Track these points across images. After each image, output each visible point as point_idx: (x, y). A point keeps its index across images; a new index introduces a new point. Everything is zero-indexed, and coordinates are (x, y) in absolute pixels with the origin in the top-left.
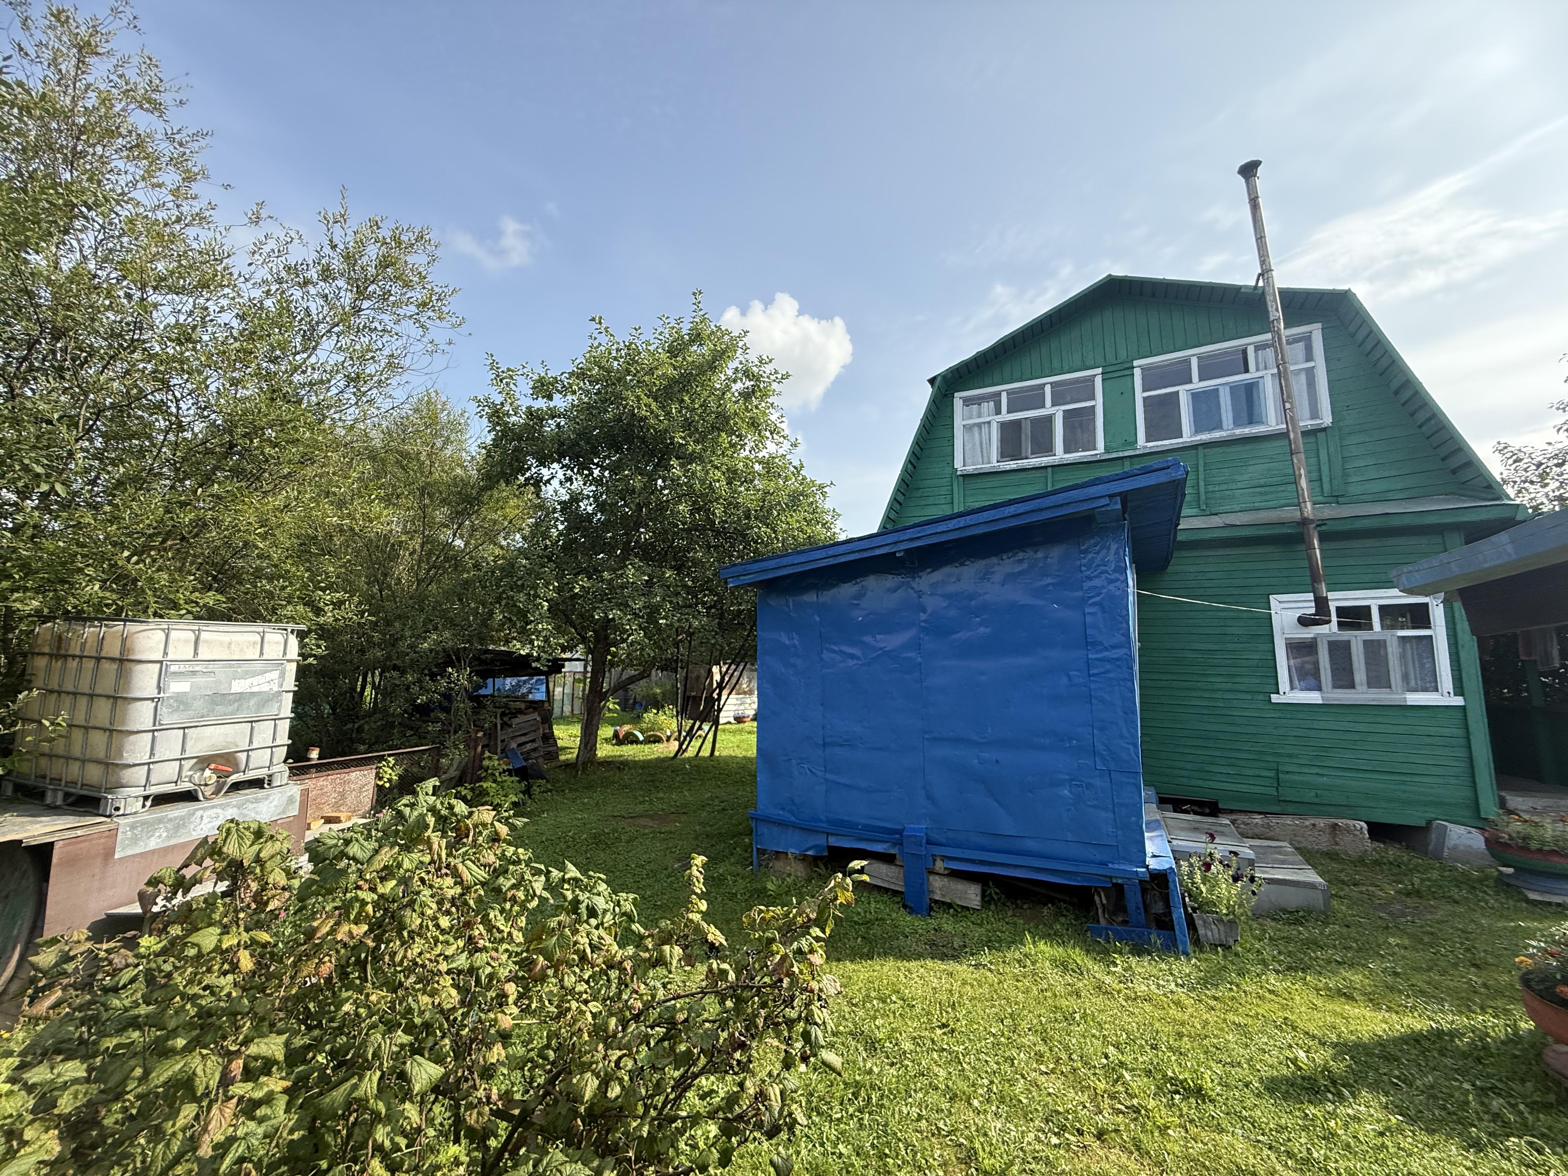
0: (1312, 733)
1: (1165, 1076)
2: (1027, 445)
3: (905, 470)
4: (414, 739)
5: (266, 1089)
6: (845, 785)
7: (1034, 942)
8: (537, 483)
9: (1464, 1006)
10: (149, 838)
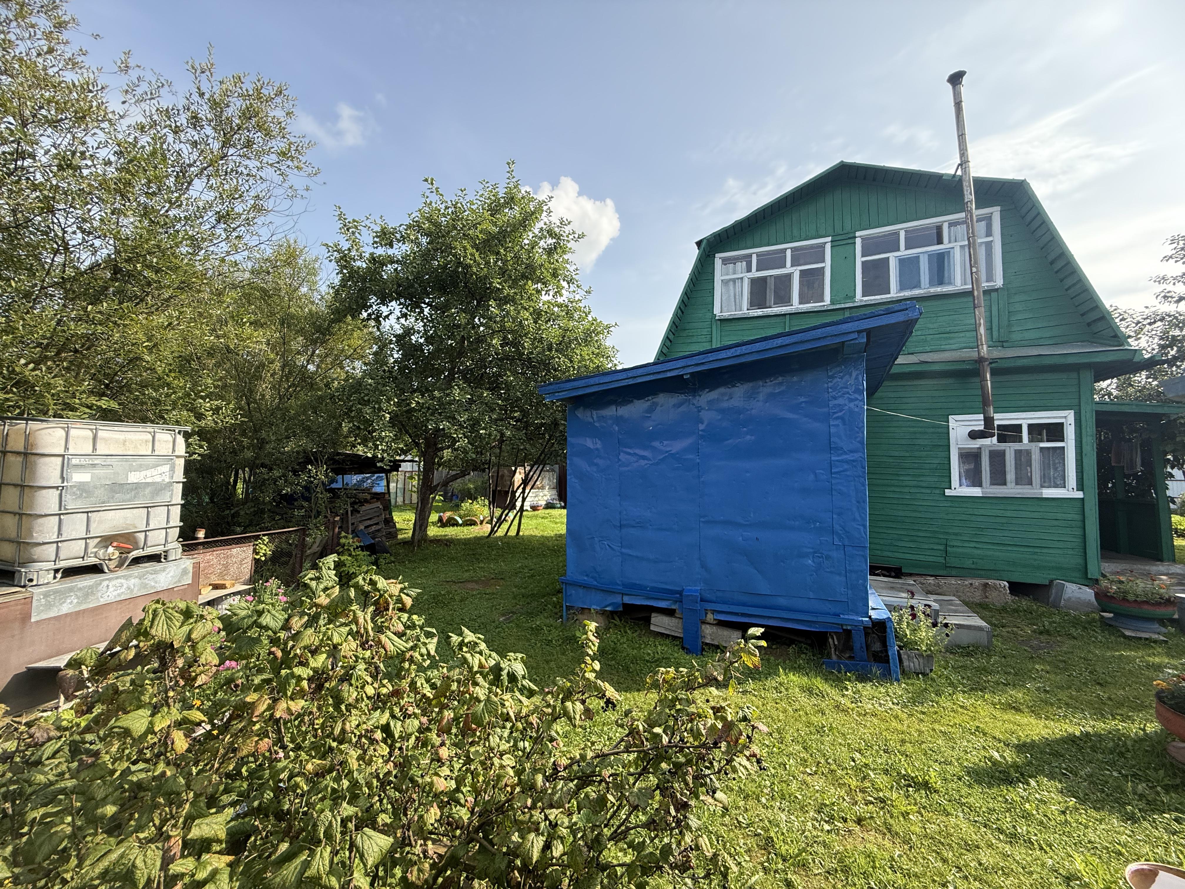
0: (973, 518)
1: (899, 773)
2: (771, 297)
3: (676, 314)
4: (282, 523)
5: (209, 868)
6: (637, 557)
7: (786, 674)
8: (378, 318)
9: (1100, 714)
10: (61, 604)
